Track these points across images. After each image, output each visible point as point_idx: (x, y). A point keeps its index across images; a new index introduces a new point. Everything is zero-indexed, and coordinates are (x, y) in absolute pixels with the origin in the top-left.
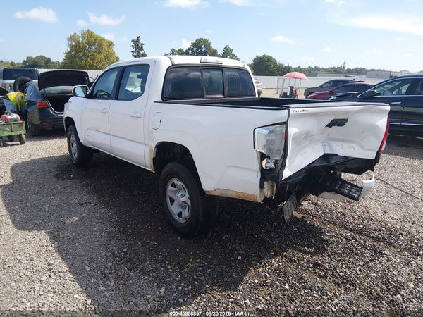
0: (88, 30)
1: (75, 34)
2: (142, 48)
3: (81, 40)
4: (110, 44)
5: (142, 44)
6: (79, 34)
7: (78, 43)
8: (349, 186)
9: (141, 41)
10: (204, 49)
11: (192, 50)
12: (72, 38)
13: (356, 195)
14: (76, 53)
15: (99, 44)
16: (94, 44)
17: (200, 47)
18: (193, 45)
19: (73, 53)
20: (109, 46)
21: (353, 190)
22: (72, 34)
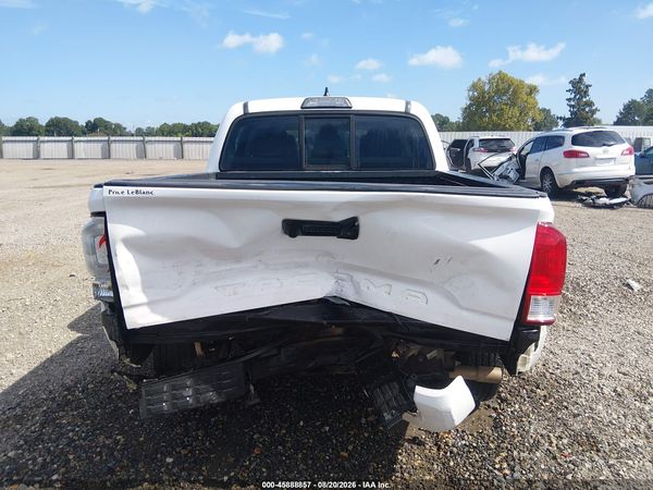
1: (480, 79)
2: (586, 92)
3: (487, 88)
4: (533, 90)
5: (587, 87)
6: (484, 79)
7: (483, 93)
9: (586, 80)
12: (474, 87)
14: (478, 107)
15: (515, 92)
16: (507, 92)
19: (473, 109)
20: (531, 93)
22: (476, 80)
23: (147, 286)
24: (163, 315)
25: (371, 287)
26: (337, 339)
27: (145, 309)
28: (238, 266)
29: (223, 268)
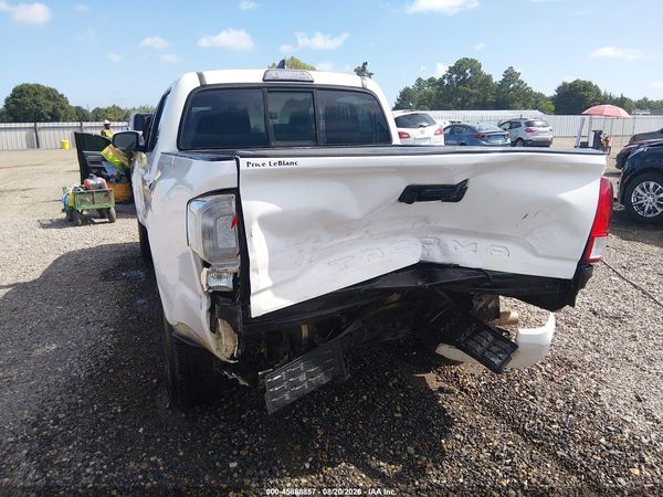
0: (292, 58)
8: (490, 338)
10: (470, 75)
11: (450, 77)
13: (497, 361)
17: (464, 73)
18: (452, 70)
21: (495, 349)
23: (272, 268)
24: (285, 297)
25: (458, 247)
26: (394, 305)
27: (269, 294)
28: (348, 238)
29: (336, 241)
